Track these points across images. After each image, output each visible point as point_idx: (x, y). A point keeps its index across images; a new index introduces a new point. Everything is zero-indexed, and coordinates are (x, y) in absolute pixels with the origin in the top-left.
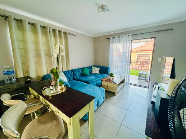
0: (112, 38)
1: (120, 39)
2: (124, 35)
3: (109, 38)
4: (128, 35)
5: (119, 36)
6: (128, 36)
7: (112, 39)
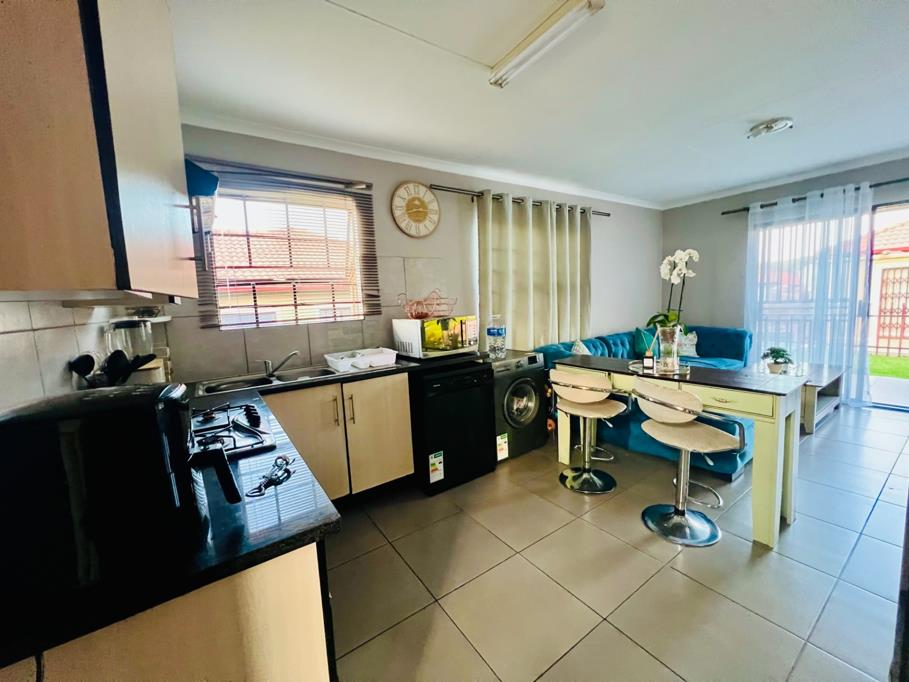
0: (762, 207)
1: (804, 206)
2: (826, 192)
3: (747, 209)
4: (851, 187)
5: (796, 197)
6: (851, 193)
7: (759, 210)
